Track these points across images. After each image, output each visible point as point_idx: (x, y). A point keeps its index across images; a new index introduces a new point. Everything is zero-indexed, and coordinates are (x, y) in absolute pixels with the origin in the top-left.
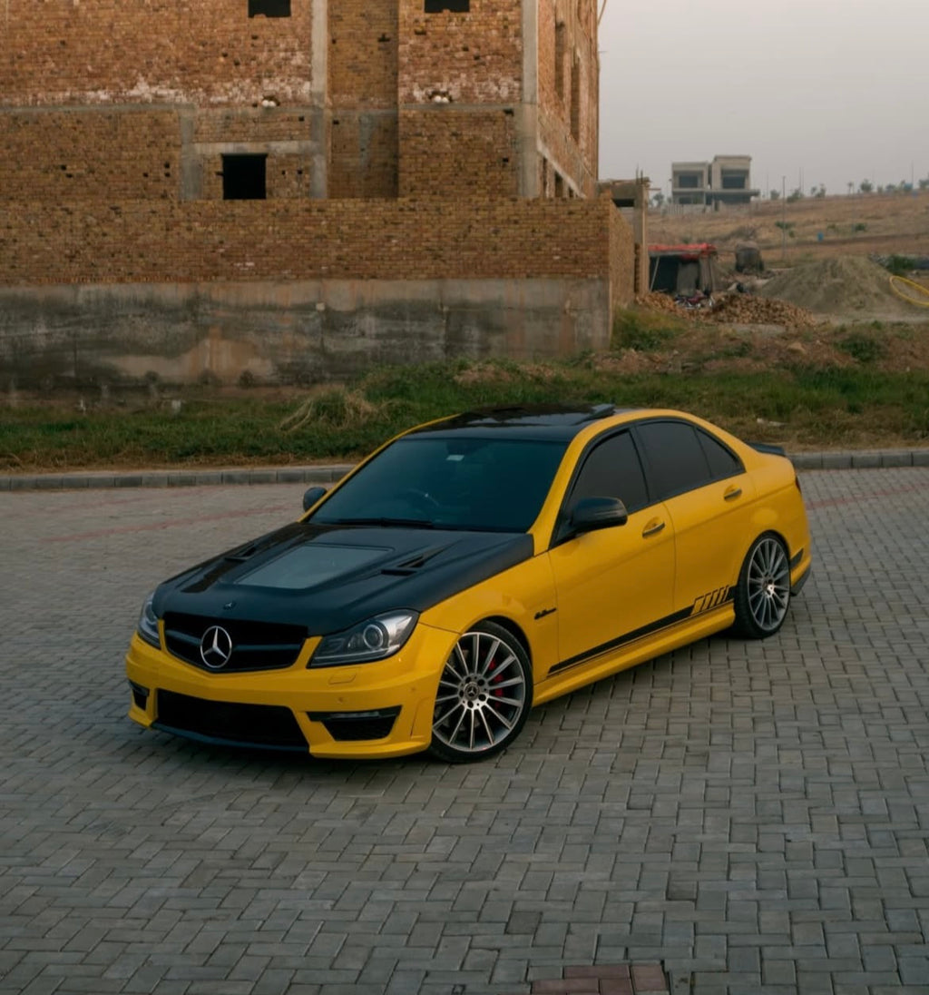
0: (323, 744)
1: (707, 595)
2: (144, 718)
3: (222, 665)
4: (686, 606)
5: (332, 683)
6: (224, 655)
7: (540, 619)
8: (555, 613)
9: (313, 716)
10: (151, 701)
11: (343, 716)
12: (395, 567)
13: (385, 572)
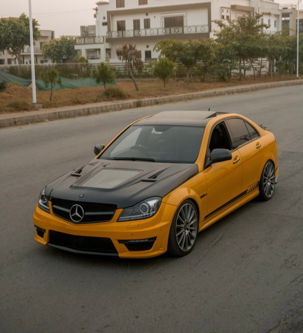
0: (124, 253)
1: (251, 185)
2: (43, 241)
3: (80, 221)
4: (245, 190)
5: (128, 228)
6: (81, 217)
7: (202, 198)
8: (207, 195)
9: (120, 241)
10: (46, 235)
11: (133, 241)
12: (146, 179)
13: (143, 181)
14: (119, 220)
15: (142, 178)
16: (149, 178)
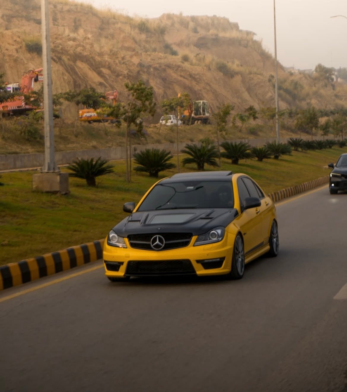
0: (201, 271)
5: (204, 250)
9: (197, 262)
10: (124, 266)
12: (204, 217)
13: (202, 218)
14: (195, 245)
15: (201, 217)
16: (206, 216)
